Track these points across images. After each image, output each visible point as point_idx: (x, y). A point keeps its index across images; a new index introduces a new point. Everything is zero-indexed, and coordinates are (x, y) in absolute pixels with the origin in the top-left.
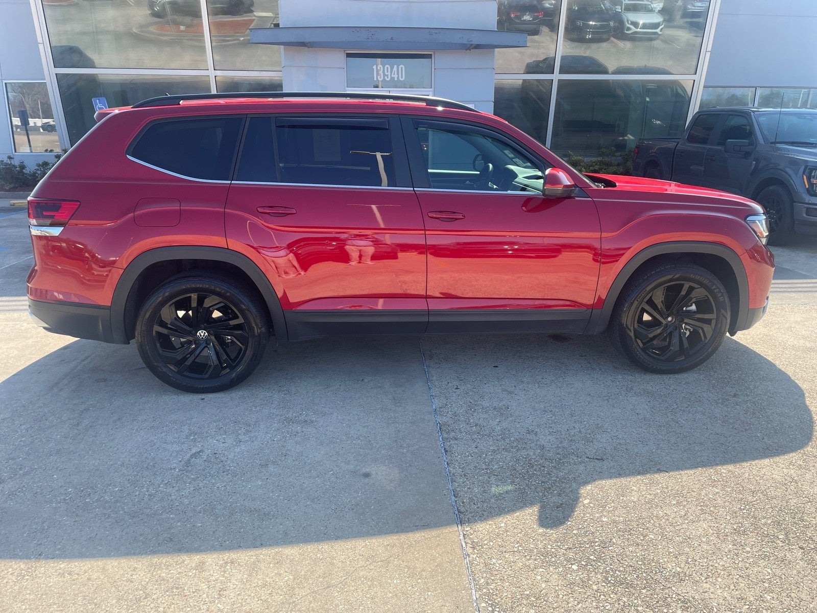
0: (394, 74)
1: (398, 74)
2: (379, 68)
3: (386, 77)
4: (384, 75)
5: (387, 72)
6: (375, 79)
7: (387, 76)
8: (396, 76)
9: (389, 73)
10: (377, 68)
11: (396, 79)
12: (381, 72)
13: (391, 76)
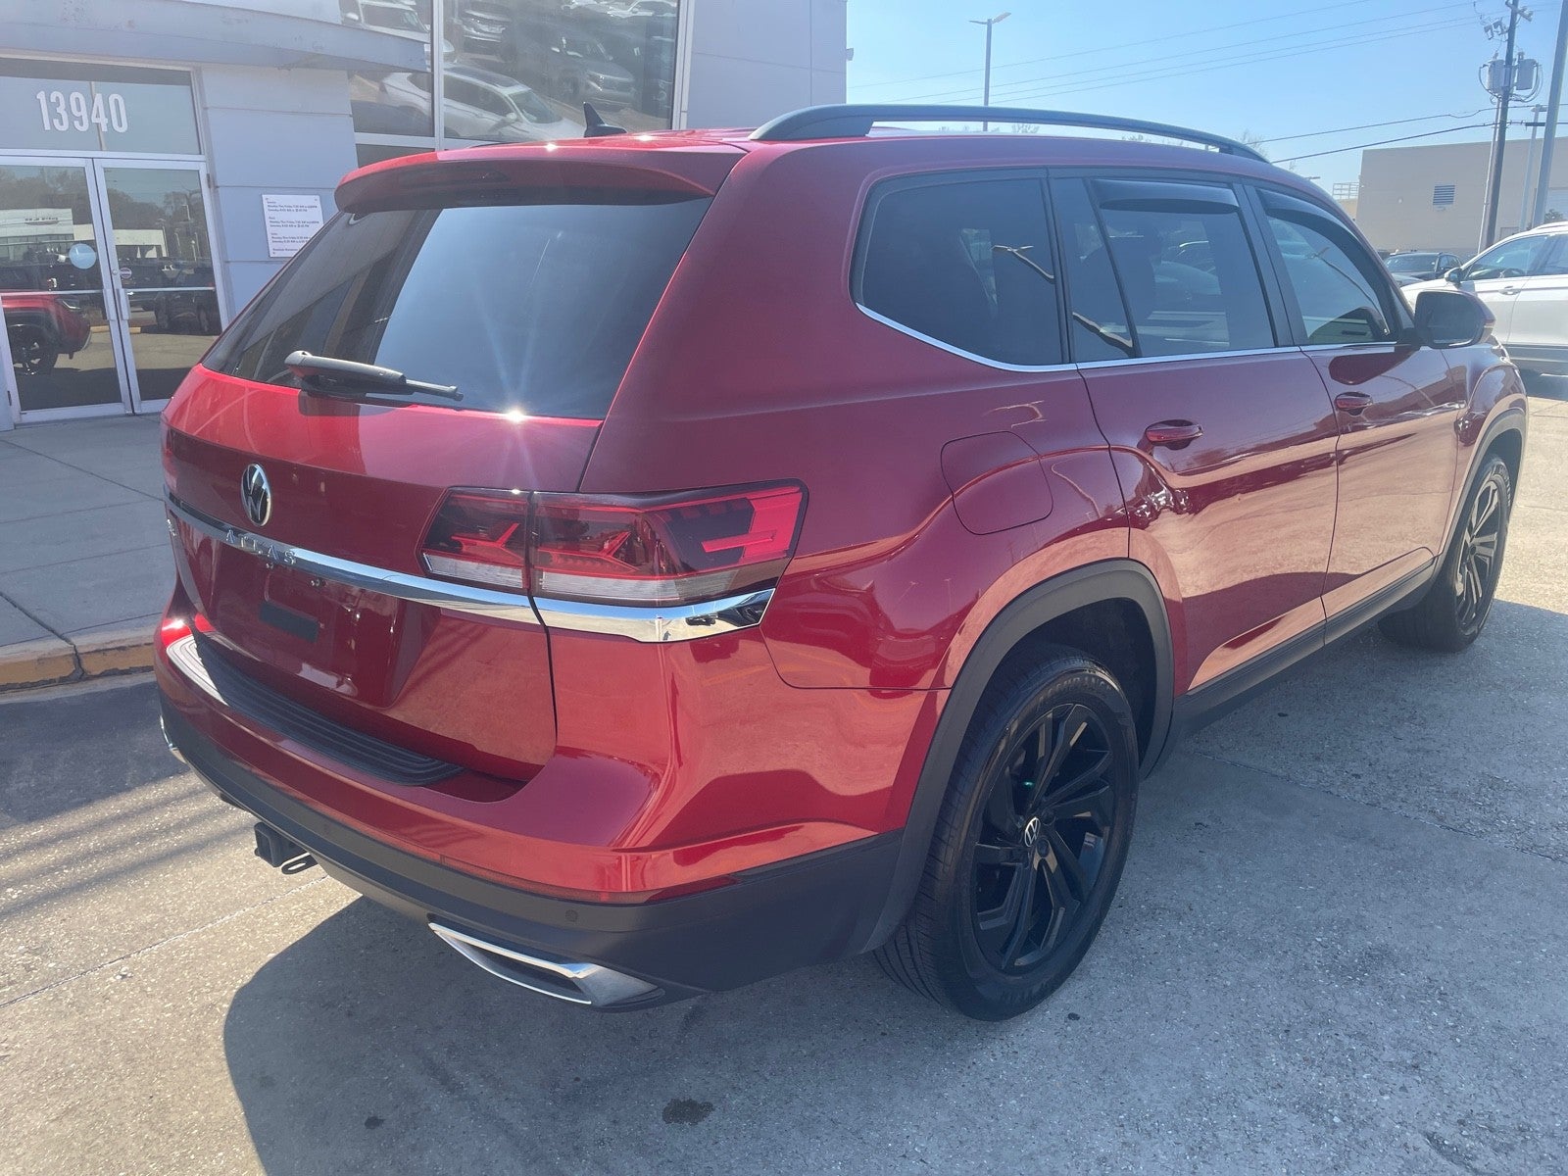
0: (98, 116)
1: (108, 115)
2: (53, 100)
3: (76, 123)
4: (72, 118)
5: (79, 110)
6: (47, 127)
7: (80, 119)
8: (103, 121)
9: (84, 113)
10: (48, 99)
11: (104, 129)
12: (61, 110)
13: (90, 120)
